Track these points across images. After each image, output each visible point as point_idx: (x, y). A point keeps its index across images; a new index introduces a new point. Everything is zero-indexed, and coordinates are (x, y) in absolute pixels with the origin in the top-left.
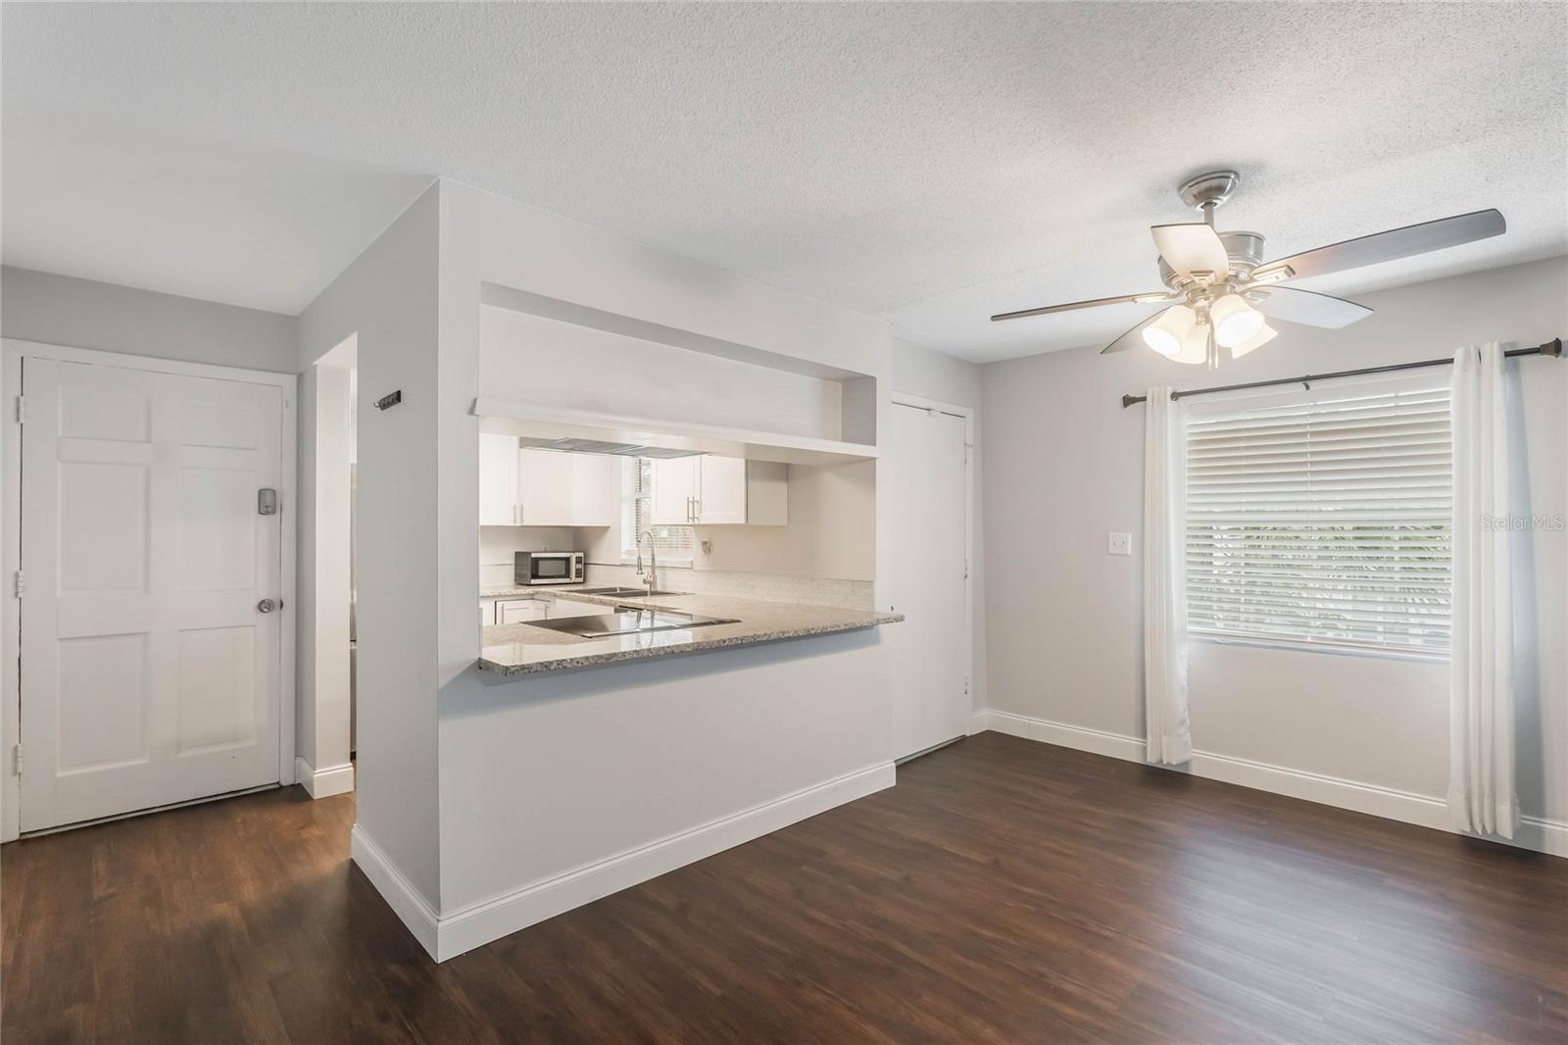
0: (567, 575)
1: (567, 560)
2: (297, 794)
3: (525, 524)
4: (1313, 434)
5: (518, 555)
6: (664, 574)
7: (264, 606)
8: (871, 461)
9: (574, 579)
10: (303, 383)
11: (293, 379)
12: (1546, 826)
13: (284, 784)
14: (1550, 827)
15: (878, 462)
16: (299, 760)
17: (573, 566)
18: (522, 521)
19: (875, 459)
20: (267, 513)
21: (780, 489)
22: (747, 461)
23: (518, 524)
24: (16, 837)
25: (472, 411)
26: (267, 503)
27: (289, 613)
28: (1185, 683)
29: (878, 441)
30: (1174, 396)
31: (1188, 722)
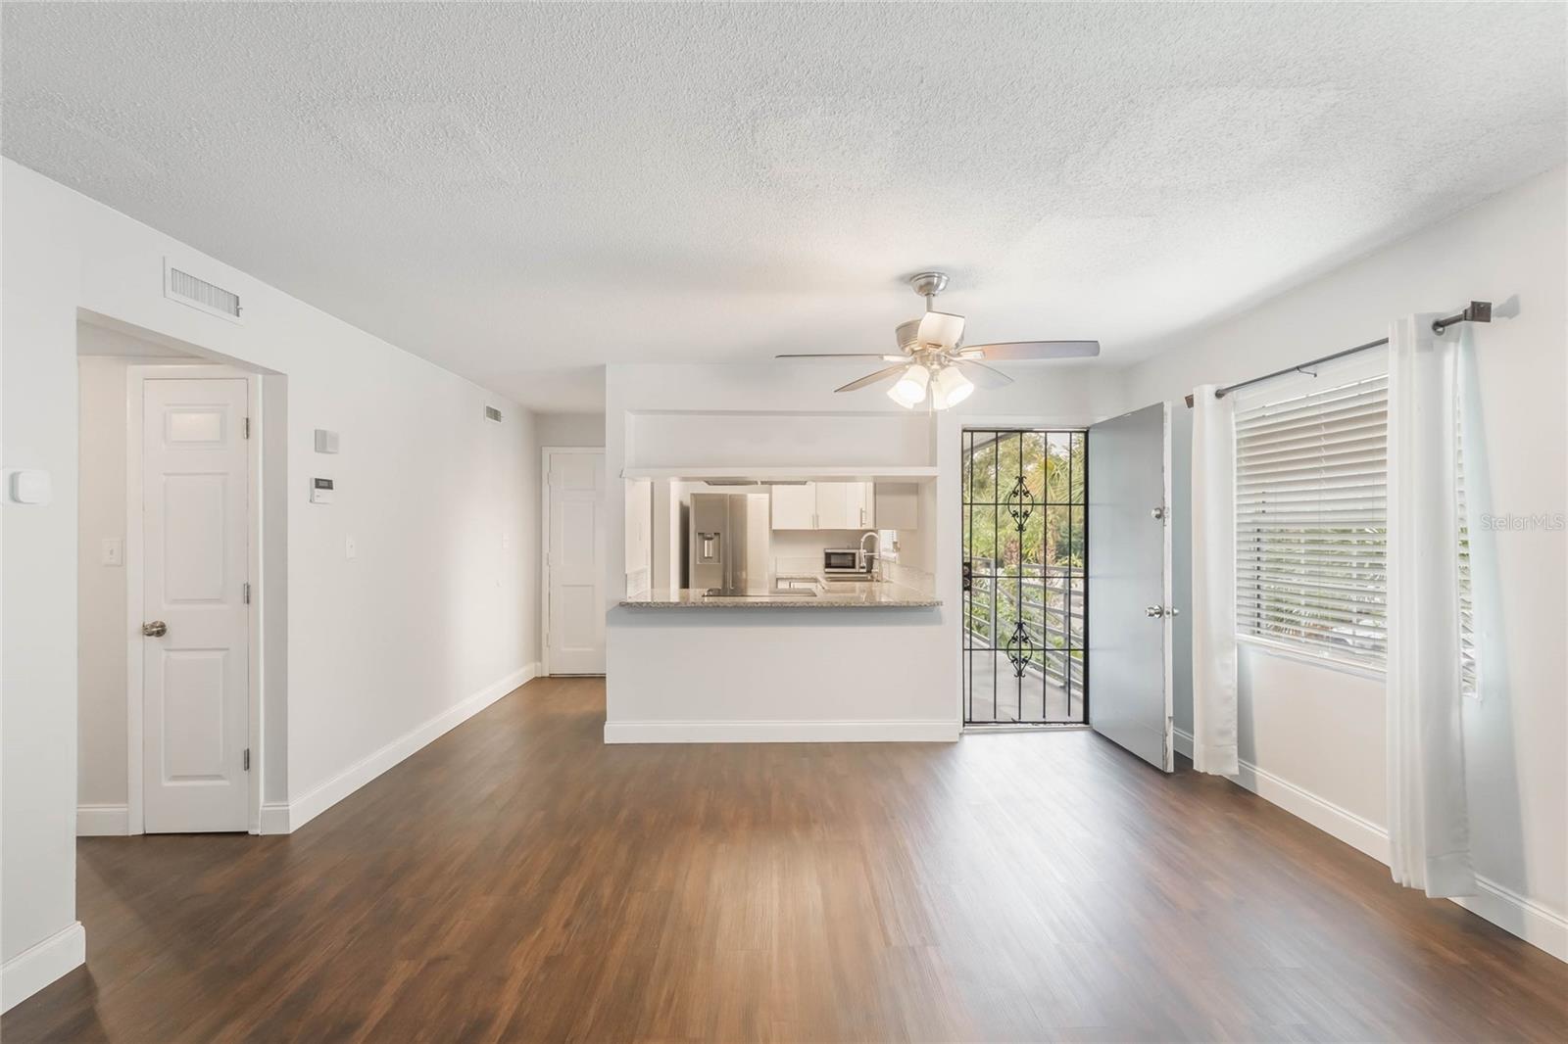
0: (853, 567)
1: (854, 555)
3: (820, 528)
4: (1327, 425)
5: (821, 550)
9: (858, 569)
12: (1525, 906)
14: (1531, 909)
15: (938, 480)
17: (857, 560)
18: (818, 526)
19: (935, 477)
21: (912, 500)
22: (875, 485)
23: (816, 529)
24: (548, 675)
28: (1233, 693)
29: (938, 463)
30: (1219, 394)
31: (1234, 734)
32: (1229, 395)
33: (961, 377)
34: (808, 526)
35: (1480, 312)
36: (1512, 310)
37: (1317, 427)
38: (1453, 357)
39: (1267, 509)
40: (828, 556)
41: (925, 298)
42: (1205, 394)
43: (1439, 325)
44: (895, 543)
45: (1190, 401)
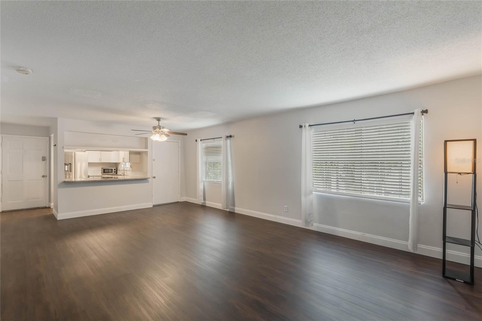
0: (112, 172)
1: (112, 169)
2: (49, 208)
5: (102, 168)
6: (126, 172)
7: (43, 176)
8: (147, 152)
9: (113, 173)
10: (50, 138)
11: (48, 138)
12: (235, 208)
13: (47, 207)
15: (148, 152)
16: (50, 203)
17: (113, 171)
20: (44, 161)
21: (138, 156)
22: (130, 152)
23: (100, 162)
24: (1, 211)
25: (63, 148)
26: (44, 159)
27: (48, 178)
28: (203, 189)
29: (148, 148)
30: (201, 140)
31: (203, 196)
32: (202, 141)
33: (165, 137)
34: (98, 161)
35: (231, 136)
36: (233, 137)
37: (214, 147)
38: (228, 141)
39: (208, 159)
40: (104, 170)
41: (158, 122)
42: (199, 140)
43: (227, 137)
44: (130, 166)
45: (196, 141)
